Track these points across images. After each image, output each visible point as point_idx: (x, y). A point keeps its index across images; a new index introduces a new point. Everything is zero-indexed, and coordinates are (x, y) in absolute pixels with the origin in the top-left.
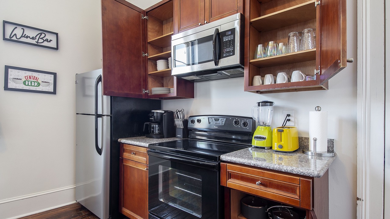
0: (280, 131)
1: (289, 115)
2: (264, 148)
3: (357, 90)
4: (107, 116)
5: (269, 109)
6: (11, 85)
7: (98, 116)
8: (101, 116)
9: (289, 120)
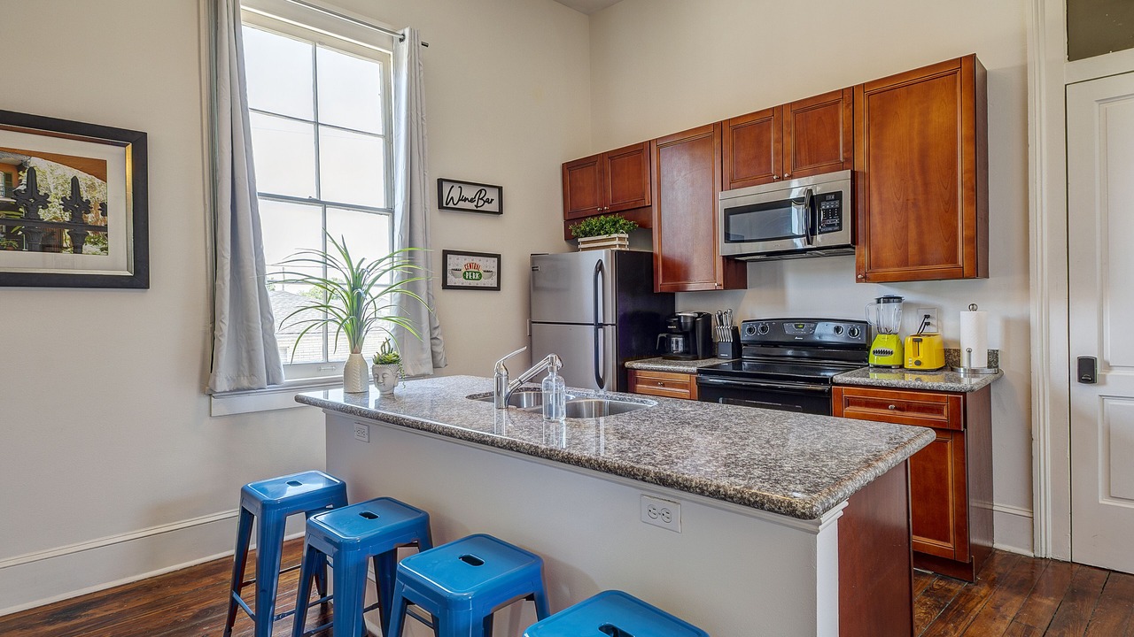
0: (917, 341)
1: (927, 317)
2: (890, 367)
3: (1029, 280)
4: (612, 325)
5: (894, 306)
6: (452, 281)
7: (598, 326)
8: (601, 325)
9: (928, 324)
